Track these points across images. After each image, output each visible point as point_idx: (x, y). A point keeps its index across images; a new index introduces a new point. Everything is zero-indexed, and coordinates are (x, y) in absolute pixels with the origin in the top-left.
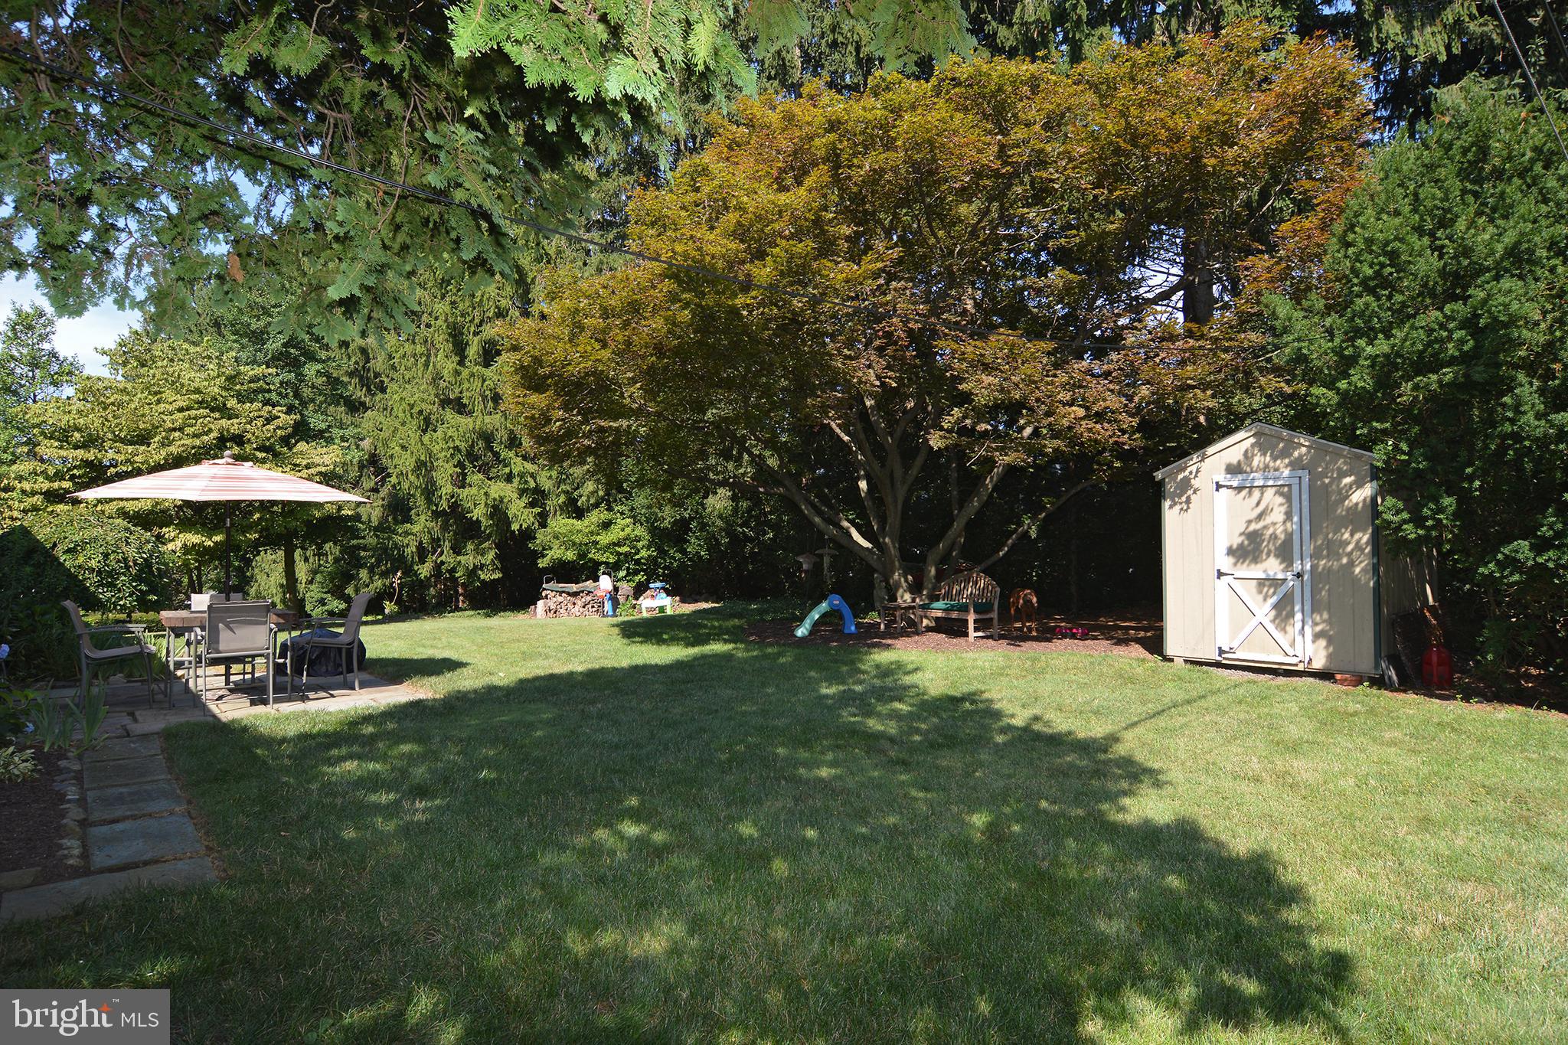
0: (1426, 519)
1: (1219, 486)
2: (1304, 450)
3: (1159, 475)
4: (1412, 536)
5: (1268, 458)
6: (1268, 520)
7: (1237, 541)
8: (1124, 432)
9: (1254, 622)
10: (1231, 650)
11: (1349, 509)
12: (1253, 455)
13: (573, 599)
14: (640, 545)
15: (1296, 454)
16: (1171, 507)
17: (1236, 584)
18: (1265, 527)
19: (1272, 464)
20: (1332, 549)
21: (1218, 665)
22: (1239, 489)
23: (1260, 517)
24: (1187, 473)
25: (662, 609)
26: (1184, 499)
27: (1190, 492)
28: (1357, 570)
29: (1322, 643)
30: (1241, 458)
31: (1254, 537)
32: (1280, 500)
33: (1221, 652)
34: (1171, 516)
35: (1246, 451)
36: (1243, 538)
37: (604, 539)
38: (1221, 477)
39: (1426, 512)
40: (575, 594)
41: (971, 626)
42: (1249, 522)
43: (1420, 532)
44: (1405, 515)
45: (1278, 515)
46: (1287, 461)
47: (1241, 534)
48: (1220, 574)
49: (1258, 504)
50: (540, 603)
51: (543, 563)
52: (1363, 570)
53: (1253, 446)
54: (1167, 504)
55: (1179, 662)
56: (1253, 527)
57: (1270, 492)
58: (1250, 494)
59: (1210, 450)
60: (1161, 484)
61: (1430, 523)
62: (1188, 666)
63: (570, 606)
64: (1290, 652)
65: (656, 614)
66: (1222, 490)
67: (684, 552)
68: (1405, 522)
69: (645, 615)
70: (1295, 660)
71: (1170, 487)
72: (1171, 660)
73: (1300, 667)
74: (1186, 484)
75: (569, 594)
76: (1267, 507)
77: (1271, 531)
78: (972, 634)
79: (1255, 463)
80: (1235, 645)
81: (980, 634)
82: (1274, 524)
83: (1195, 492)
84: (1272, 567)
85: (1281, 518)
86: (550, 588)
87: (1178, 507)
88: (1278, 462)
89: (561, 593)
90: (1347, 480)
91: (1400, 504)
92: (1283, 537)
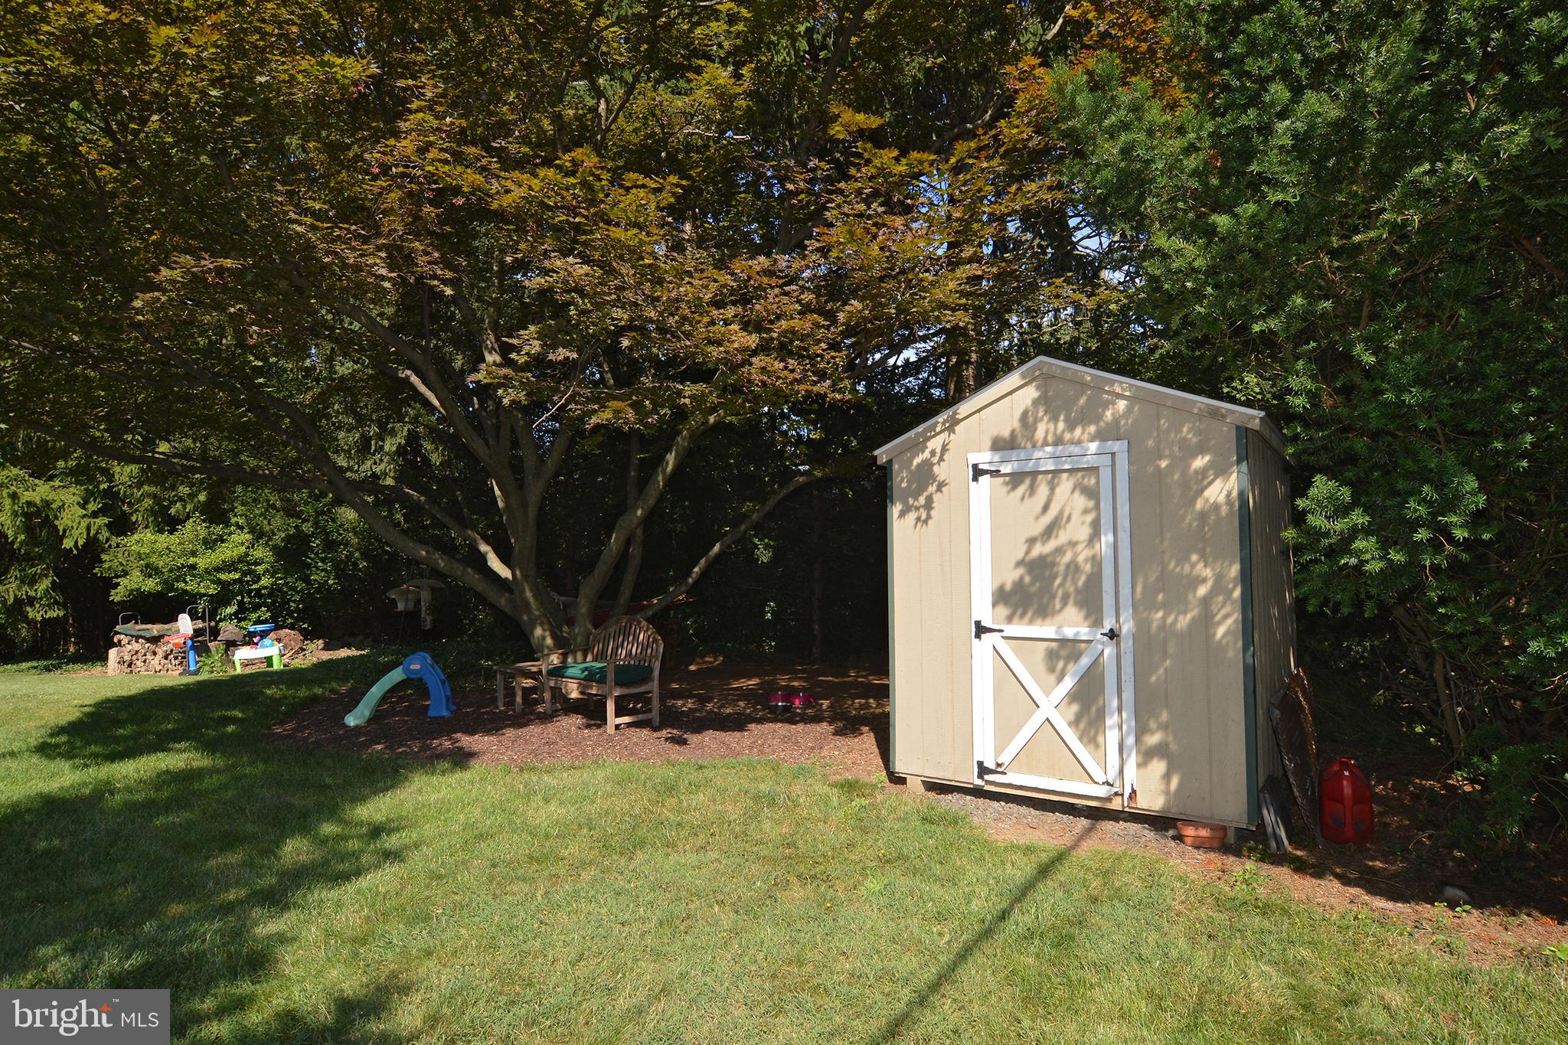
0: (1415, 524)
1: (978, 472)
2: (1122, 405)
3: (882, 454)
4: (1374, 566)
5: (1061, 425)
6: (1063, 537)
7: (1011, 576)
8: (822, 375)
9: (1038, 718)
10: (999, 769)
11: (1203, 516)
12: (1036, 420)
13: (153, 647)
14: (260, 569)
15: (1109, 414)
16: (902, 514)
17: (1005, 649)
18: (1059, 551)
19: (1067, 436)
20: (1176, 591)
21: (977, 792)
22: (1015, 479)
23: (1049, 532)
24: (927, 454)
25: (269, 660)
26: (922, 500)
27: (932, 489)
28: (1221, 631)
29: (1158, 767)
30: (1016, 425)
31: (1039, 568)
32: (1080, 502)
33: (983, 770)
34: (902, 529)
35: (1025, 414)
36: (1021, 571)
37: (203, 562)
38: (984, 458)
39: (1416, 509)
40: (155, 640)
41: (610, 707)
42: (1032, 541)
43: (1397, 557)
44: (1359, 518)
45: (1078, 530)
46: (1092, 429)
47: (1019, 564)
48: (981, 630)
49: (1046, 508)
50: (113, 653)
51: (117, 595)
52: (1227, 633)
53: (1036, 403)
54: (895, 510)
55: (915, 785)
56: (1038, 550)
57: (1066, 484)
58: (1032, 489)
59: (964, 408)
60: (885, 471)
61: (1422, 535)
62: (931, 795)
63: (149, 656)
64: (1100, 777)
65: (263, 667)
66: (985, 479)
67: (306, 580)
68: (1354, 533)
69: (239, 670)
70: (1102, 791)
71: (901, 480)
72: (902, 781)
73: (1116, 805)
74: (925, 476)
75: (148, 640)
76: (1061, 513)
77: (1068, 557)
78: (612, 719)
79: (1040, 434)
80: (1005, 758)
81: (626, 719)
82: (1073, 544)
83: (939, 489)
84: (1071, 624)
85: (1083, 533)
86: (123, 631)
87: (912, 516)
88: (1078, 431)
89: (138, 638)
90: (1199, 462)
91: (1345, 494)
92: (1088, 568)
